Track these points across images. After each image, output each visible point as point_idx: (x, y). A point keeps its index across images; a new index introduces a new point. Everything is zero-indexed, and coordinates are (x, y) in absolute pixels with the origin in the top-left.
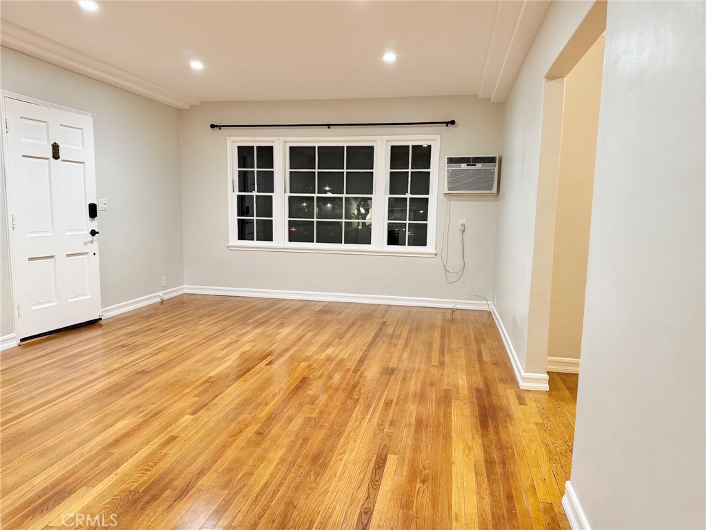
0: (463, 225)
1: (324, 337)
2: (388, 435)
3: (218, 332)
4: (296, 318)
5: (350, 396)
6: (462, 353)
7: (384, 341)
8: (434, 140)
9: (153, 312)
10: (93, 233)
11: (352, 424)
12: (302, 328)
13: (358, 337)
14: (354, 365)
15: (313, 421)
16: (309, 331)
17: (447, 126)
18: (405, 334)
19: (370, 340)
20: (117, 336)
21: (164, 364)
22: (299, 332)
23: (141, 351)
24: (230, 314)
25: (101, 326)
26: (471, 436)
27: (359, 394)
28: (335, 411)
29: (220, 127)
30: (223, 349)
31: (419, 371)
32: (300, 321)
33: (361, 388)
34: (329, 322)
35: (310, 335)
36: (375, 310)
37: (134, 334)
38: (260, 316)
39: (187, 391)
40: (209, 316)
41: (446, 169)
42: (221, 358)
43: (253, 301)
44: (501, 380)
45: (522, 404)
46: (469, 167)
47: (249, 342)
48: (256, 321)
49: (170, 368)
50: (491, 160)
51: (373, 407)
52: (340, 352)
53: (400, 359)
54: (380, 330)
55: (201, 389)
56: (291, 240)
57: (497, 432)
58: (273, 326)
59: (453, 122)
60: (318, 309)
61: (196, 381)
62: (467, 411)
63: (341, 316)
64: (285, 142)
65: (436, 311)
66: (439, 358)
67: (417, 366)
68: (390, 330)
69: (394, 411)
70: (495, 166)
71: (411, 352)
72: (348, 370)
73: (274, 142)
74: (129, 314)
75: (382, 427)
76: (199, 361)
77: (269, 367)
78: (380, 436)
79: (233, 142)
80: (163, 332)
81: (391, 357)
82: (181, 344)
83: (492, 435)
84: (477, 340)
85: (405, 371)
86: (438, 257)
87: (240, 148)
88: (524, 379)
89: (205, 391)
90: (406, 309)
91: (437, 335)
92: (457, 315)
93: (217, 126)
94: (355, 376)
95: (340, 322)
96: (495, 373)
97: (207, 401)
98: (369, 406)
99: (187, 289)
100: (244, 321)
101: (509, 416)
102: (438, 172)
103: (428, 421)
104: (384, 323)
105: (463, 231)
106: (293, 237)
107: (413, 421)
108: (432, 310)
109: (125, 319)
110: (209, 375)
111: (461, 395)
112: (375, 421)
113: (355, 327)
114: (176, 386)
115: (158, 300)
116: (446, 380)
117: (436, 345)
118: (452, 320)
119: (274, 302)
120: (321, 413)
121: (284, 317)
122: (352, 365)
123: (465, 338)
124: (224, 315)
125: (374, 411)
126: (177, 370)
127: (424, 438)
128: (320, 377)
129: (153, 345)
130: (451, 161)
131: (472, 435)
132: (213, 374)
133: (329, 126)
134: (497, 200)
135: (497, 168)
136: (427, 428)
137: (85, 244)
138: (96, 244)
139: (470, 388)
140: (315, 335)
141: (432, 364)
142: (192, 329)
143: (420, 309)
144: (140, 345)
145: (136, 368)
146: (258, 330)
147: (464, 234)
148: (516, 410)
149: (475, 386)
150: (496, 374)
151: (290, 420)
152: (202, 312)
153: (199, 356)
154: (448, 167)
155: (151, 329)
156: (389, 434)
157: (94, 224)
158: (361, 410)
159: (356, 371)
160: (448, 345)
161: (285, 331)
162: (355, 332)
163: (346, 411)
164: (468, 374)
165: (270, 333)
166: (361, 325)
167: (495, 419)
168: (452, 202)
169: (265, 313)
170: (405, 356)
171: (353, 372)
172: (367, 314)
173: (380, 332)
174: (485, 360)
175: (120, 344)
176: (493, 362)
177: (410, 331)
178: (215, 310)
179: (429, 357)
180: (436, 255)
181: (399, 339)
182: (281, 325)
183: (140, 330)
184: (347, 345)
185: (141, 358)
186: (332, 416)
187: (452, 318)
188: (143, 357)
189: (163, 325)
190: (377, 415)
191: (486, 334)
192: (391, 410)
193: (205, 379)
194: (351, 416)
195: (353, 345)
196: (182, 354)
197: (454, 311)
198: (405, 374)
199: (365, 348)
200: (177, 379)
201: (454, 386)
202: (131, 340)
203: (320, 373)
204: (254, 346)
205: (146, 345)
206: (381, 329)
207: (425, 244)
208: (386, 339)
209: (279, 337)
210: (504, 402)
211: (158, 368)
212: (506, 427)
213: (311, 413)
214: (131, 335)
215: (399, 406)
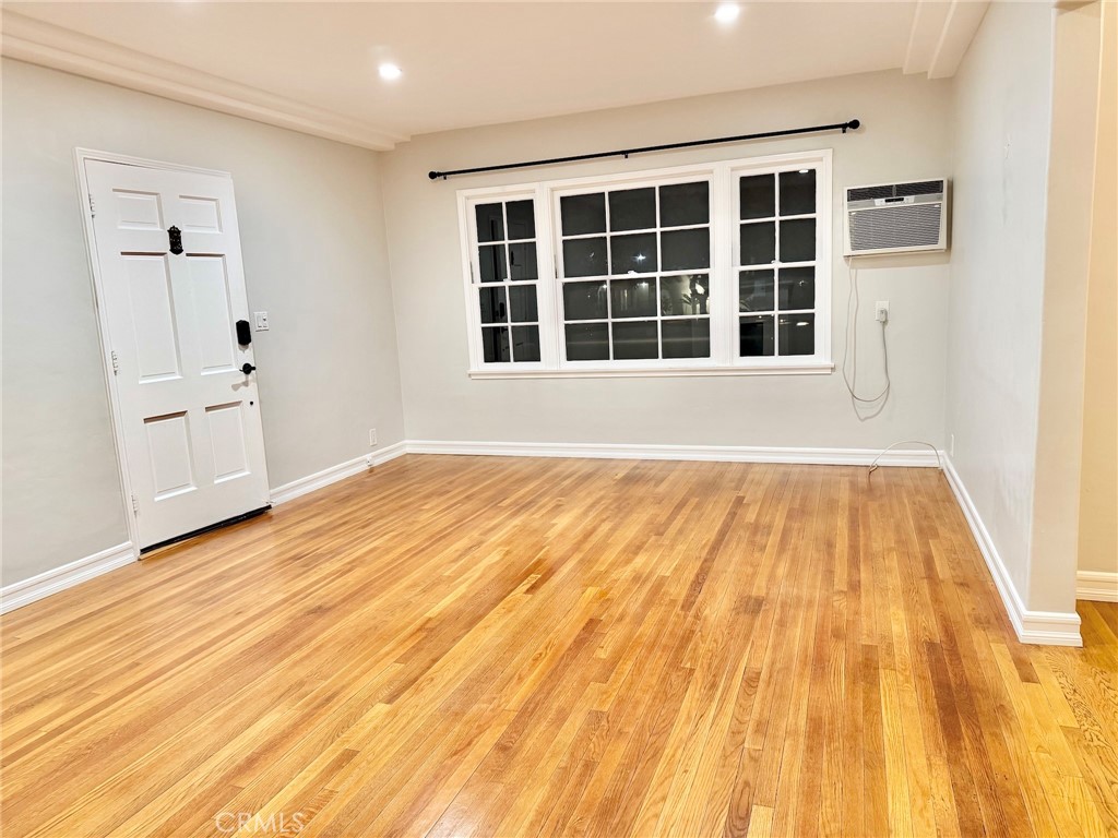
0: (885, 312)
1: (631, 530)
2: (752, 758)
3: (451, 526)
4: (583, 494)
5: (675, 664)
6: (893, 561)
7: (740, 537)
8: (821, 159)
9: (354, 489)
10: (247, 369)
11: (679, 730)
12: (592, 514)
13: (692, 530)
14: (684, 593)
15: (604, 722)
16: (604, 521)
17: (844, 132)
18: (779, 522)
19: (712, 536)
20: (289, 538)
21: (356, 593)
22: (587, 522)
23: (322, 566)
24: (475, 489)
25: (271, 518)
26: (924, 761)
27: (694, 659)
28: (647, 698)
29: (445, 175)
30: (455, 560)
31: (810, 603)
32: (590, 501)
33: (697, 645)
34: (641, 500)
35: (606, 527)
36: (721, 475)
37: (317, 533)
38: (522, 492)
39: (387, 649)
40: (442, 494)
41: (846, 211)
42: (451, 579)
43: (513, 464)
44: (977, 621)
45: (1028, 681)
46: (891, 205)
47: (499, 545)
48: (515, 503)
49: (365, 601)
50: (934, 187)
51: (720, 689)
52: (658, 563)
53: (772, 577)
54: (732, 515)
55: (410, 644)
56: (569, 358)
57: (981, 752)
58: (544, 511)
59: (855, 124)
60: (620, 475)
61: (404, 628)
62: (912, 698)
63: (662, 488)
64: (553, 190)
65: (838, 471)
66: (849, 575)
67: (805, 594)
68: (751, 516)
69: (764, 698)
70: (940, 198)
71: (794, 561)
72: (673, 602)
73: (533, 191)
74: (315, 496)
75: (739, 738)
76: (414, 585)
77: (530, 596)
78: (735, 759)
79: (468, 198)
80: (364, 527)
81: (754, 574)
82: (388, 551)
83: (970, 760)
84: (920, 531)
85: (784, 605)
86: (838, 374)
87: (479, 208)
88: (1026, 622)
89: (417, 649)
90: (782, 469)
91: (842, 523)
92: (879, 479)
93: (439, 174)
94: (685, 618)
95: (659, 501)
96: (963, 606)
97: (417, 672)
98: (714, 686)
99: (410, 446)
100: (494, 502)
101: (1002, 709)
102: (831, 218)
103: (832, 723)
104: (739, 501)
105: (885, 323)
106: (573, 354)
107: (802, 723)
108: (828, 470)
109: (307, 504)
110: (428, 615)
111: (897, 658)
112: (726, 722)
113: (685, 511)
114: (371, 638)
115: (365, 467)
116: (864, 623)
117: (842, 546)
118: (870, 490)
119: (546, 466)
120: (621, 701)
121: (563, 493)
122: (678, 591)
123: (898, 528)
124: (462, 492)
125: (723, 700)
126: (376, 603)
127: (825, 764)
128: (621, 619)
129: (342, 555)
130: (855, 195)
131: (928, 759)
132: (434, 612)
133: (625, 153)
134: (948, 262)
135: (944, 203)
136: (831, 739)
137: (235, 387)
138: (253, 386)
139: (915, 641)
140: (613, 530)
141: (836, 587)
142: (410, 520)
143: (806, 469)
144: (322, 555)
145: (310, 602)
146: (517, 521)
147: (887, 327)
148: (1017, 695)
149: (924, 637)
150: (967, 609)
151: (562, 717)
152: (430, 487)
153: (415, 575)
154: (850, 206)
155: (344, 523)
156: (753, 754)
157: (247, 356)
158: (697, 695)
159: (687, 606)
160: (866, 545)
161: (562, 521)
162: (686, 522)
163: (667, 696)
164: (908, 609)
165: (536, 525)
166: (698, 506)
167: (973, 717)
168: (859, 271)
169: (531, 486)
170: (782, 570)
171: (683, 607)
172: (709, 482)
173: (733, 519)
174: (941, 577)
175: (293, 553)
176: (957, 580)
177: (790, 516)
178: (450, 483)
179: (830, 573)
180: (833, 369)
181: (769, 534)
182: (557, 509)
183: (328, 524)
184: (672, 547)
185: (322, 582)
186: (642, 709)
187: (871, 486)
188: (325, 578)
189: (369, 513)
190: (730, 708)
191: (937, 517)
192: (758, 697)
193: (419, 622)
194: (677, 711)
195: (681, 547)
196: (389, 571)
197: (871, 470)
198: (782, 611)
199: (704, 555)
200: (372, 623)
201: (883, 637)
202: (310, 546)
203: (620, 610)
204: (508, 553)
205: (334, 553)
206: (735, 514)
207: (811, 351)
208: (745, 535)
209: (552, 534)
210: (989, 674)
211: (344, 600)
212: (996, 736)
213: (603, 702)
214: (312, 535)
215: (772, 687)
